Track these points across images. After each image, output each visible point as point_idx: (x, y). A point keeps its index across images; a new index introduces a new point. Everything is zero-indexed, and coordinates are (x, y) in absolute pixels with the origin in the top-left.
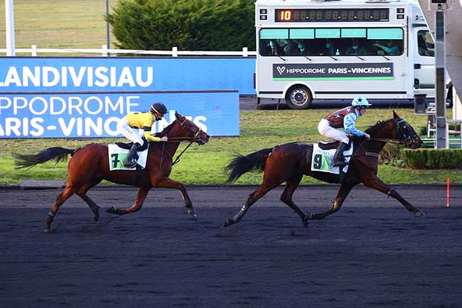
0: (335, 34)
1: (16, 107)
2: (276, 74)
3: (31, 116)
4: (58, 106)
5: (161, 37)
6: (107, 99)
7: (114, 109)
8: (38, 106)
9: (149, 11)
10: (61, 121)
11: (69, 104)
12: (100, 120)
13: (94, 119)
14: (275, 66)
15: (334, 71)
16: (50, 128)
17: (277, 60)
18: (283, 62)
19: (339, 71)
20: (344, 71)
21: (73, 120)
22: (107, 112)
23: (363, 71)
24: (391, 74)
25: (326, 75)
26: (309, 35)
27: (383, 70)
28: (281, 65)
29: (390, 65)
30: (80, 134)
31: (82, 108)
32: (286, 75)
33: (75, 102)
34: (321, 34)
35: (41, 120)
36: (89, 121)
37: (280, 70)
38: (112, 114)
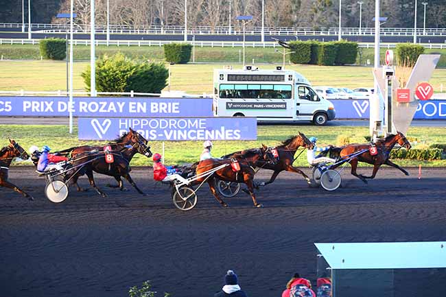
0: (258, 88)
1: (142, 125)
2: (228, 108)
3: (150, 129)
4: (164, 124)
5: (112, 84)
6: (189, 121)
7: (193, 126)
8: (154, 124)
9: (105, 71)
10: (165, 131)
11: (169, 123)
12: (185, 131)
13: (182, 130)
14: (227, 103)
15: (257, 106)
16: (159, 135)
17: (229, 100)
18: (231, 101)
19: (259, 106)
20: (262, 106)
21: (171, 131)
22: (189, 127)
23: (271, 106)
24: (285, 108)
25: (253, 108)
26: (244, 88)
27: (281, 106)
28: (230, 103)
29: (285, 104)
30: (175, 138)
31: (176, 125)
32: (232, 108)
33: (173, 122)
34: (250, 88)
35: (155, 131)
36: (180, 132)
37: (230, 106)
38: (191, 128)
